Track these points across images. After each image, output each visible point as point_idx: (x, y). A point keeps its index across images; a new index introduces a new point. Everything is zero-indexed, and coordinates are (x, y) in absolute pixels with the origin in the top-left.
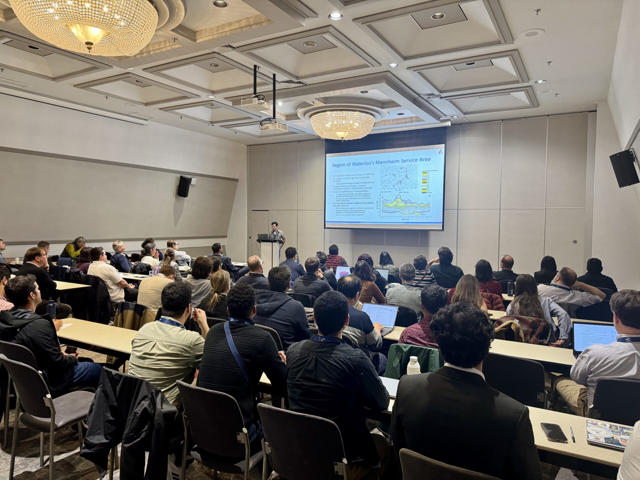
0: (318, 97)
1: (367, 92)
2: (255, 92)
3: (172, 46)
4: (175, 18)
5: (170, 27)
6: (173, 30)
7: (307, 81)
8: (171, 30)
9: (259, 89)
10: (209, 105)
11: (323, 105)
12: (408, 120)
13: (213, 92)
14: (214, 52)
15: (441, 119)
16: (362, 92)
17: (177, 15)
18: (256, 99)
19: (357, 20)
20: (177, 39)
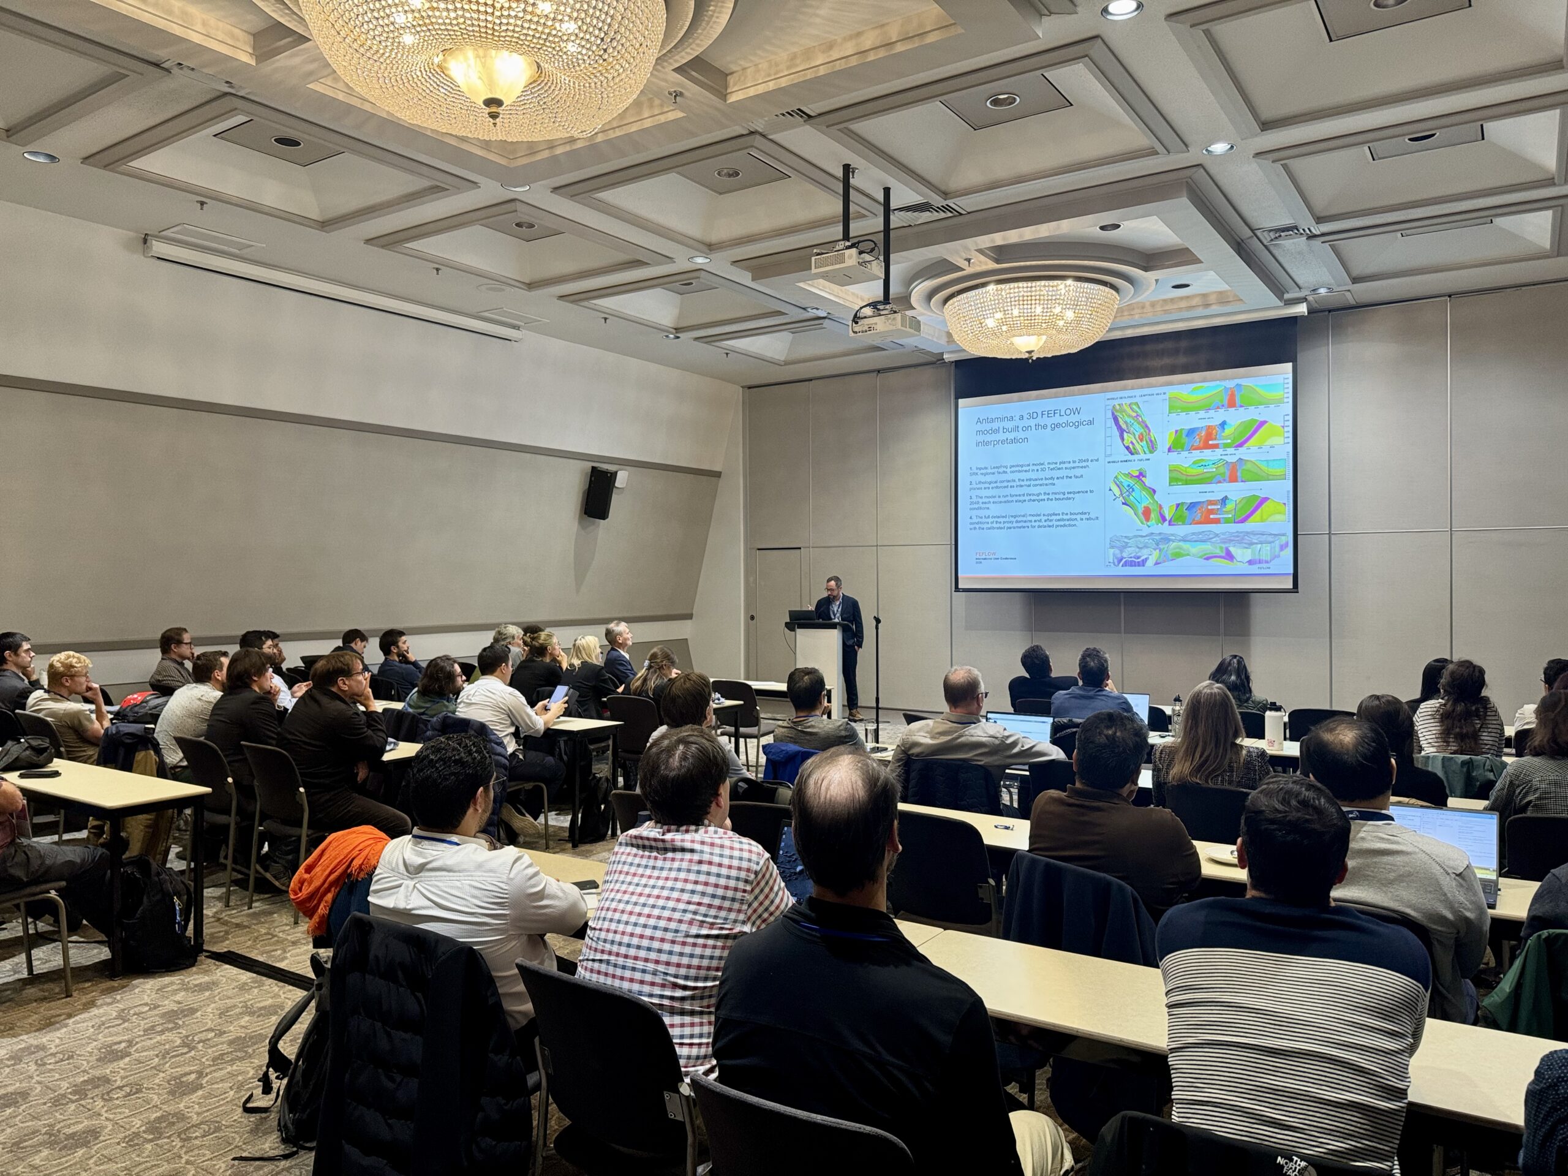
0: (983, 246)
1: (1119, 226)
2: (846, 236)
3: (657, 117)
4: (700, 31)
5: (676, 61)
6: (677, 70)
7: (965, 204)
8: (676, 70)
9: (856, 228)
10: (677, 284)
11: (992, 265)
12: (1194, 302)
13: (710, 248)
14: (752, 133)
15: (1287, 296)
16: (1102, 228)
17: (708, 23)
18: (854, 251)
19: (1182, 17)
20: (681, 94)
